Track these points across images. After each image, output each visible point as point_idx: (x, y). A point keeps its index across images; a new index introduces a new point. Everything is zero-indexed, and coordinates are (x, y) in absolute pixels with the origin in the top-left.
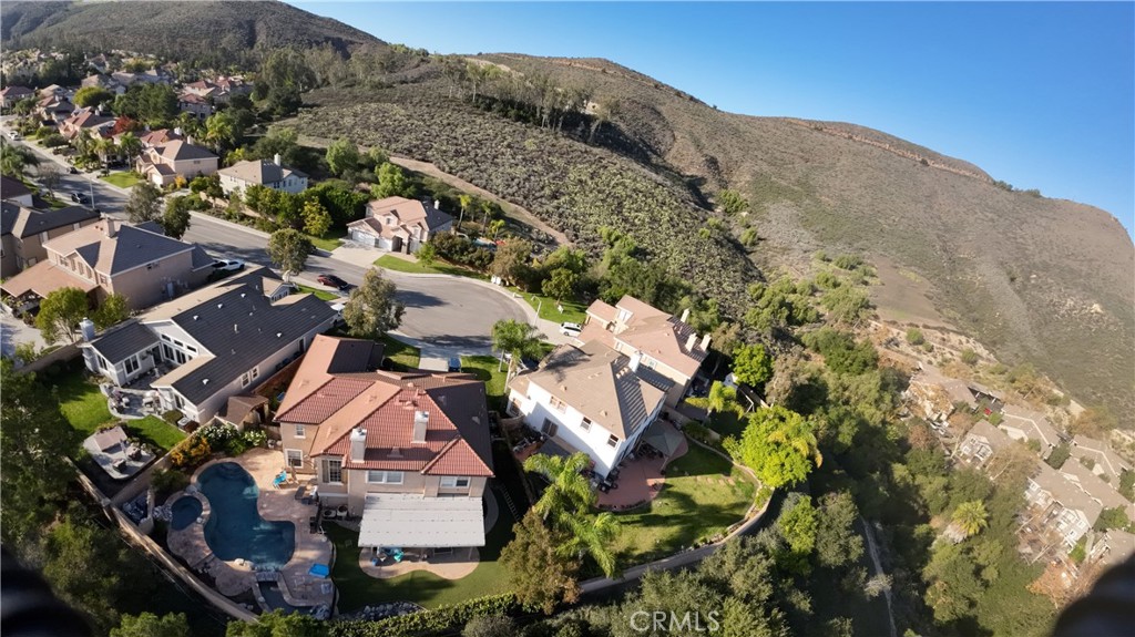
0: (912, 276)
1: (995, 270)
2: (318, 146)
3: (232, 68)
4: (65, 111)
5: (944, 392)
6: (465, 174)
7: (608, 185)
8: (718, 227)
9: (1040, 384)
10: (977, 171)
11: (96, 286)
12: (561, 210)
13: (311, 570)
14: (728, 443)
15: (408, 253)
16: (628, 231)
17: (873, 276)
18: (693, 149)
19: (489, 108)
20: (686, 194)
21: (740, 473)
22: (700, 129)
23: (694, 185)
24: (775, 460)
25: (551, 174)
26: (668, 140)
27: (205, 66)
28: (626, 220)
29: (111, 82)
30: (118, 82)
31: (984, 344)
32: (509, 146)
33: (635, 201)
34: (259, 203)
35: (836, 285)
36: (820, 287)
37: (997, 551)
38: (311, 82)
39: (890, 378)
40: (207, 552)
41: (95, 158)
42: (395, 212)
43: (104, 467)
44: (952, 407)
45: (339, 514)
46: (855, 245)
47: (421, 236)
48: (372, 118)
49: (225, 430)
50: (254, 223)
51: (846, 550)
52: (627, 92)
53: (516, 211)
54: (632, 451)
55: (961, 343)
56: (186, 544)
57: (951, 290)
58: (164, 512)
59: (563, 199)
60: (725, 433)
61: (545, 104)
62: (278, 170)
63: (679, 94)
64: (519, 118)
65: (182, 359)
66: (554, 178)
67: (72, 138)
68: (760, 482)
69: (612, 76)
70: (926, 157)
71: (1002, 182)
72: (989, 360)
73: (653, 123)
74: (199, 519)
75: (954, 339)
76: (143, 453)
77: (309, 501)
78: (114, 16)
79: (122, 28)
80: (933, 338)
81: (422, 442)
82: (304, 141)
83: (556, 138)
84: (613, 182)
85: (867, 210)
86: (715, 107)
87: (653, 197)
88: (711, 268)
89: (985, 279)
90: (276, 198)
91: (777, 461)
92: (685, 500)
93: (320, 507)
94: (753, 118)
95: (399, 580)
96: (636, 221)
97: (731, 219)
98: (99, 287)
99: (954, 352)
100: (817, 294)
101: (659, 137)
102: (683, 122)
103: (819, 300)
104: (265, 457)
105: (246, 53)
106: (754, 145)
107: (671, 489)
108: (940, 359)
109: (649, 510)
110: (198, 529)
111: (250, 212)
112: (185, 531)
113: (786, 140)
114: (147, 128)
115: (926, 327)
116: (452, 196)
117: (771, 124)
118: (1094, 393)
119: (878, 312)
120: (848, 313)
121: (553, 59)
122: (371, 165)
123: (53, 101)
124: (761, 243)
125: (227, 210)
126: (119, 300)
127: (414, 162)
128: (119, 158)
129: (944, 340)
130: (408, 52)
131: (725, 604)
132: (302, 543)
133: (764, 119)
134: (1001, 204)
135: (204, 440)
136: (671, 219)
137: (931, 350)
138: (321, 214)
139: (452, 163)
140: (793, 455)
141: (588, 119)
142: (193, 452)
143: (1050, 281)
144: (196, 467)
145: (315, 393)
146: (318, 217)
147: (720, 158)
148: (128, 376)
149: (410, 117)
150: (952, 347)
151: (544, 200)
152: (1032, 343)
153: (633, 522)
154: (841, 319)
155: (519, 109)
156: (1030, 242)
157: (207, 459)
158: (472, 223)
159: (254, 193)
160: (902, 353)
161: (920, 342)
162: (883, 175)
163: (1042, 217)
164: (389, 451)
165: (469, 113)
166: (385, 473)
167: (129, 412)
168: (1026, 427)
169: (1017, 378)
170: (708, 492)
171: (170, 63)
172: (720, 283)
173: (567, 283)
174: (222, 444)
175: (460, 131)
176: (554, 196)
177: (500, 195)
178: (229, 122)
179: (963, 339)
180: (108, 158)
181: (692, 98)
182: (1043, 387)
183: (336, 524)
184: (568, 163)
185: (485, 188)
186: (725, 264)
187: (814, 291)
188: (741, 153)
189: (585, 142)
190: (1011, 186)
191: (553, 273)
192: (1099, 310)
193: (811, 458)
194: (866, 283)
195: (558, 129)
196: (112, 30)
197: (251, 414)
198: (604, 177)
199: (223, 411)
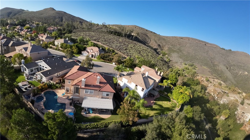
0: (205, 68)
1: (223, 66)
2: (76, 38)
3: (57, 26)
4: (22, 30)
5: (215, 90)
6: (107, 44)
7: (137, 48)
8: (161, 58)
9: (236, 89)
10: (217, 46)
11: (26, 56)
12: (127, 52)
13: (69, 114)
14: (169, 94)
15: (95, 58)
16: (142, 57)
17: (197, 68)
18: (155, 43)
19: (112, 33)
20: (154, 51)
21: (172, 101)
22: (156, 39)
23: (155, 50)
24: (181, 96)
25: (125, 46)
26: (149, 41)
27: (52, 25)
28: (141, 55)
29: (32, 26)
30: (33, 26)
31: (223, 81)
32: (116, 40)
33: (143, 51)
34: (63, 47)
35: (188, 69)
36: (185, 70)
37: (233, 121)
38: (75, 28)
39: (203, 87)
40: (43, 107)
41: (28, 38)
42: (92, 49)
43: (22, 89)
44: (217, 93)
45: (77, 102)
46: (192, 62)
47: (98, 54)
48: (87, 34)
49: (52, 84)
50: (61, 51)
51: (200, 117)
52: (140, 31)
53: (118, 52)
54: (147, 95)
55: (218, 81)
56: (39, 106)
57: (214, 71)
58: (35, 99)
59: (128, 50)
60: (168, 93)
61: (123, 33)
62: (67, 41)
63: (151, 32)
64: (118, 35)
65: (43, 70)
66: (126, 46)
67: (23, 35)
68: (177, 103)
69: (137, 28)
70: (206, 44)
71: (223, 48)
72: (224, 85)
73: (146, 38)
74: (43, 101)
75: (216, 80)
76: (32, 87)
77: (70, 99)
78: (33, 14)
79: (34, 17)
80: (211, 80)
81: (98, 84)
82: (73, 37)
83: (126, 39)
84: (138, 48)
85: (194, 55)
86: (159, 34)
87: (147, 51)
88: (161, 65)
89: (221, 68)
90: (67, 46)
91: (181, 97)
92: (161, 106)
93: (73, 101)
94: (167, 37)
95: (91, 117)
96: (144, 55)
97: (164, 57)
98: (27, 56)
99: (216, 83)
100: (185, 71)
101: (147, 40)
102: (153, 37)
103: (185, 72)
104: (60, 90)
105: (61, 23)
106: (168, 42)
107: (157, 104)
108: (213, 84)
109: (152, 107)
110: (42, 103)
111: (61, 49)
112: (39, 103)
113: (175, 41)
114: (40, 33)
115: (209, 78)
116: (104, 48)
117: (171, 38)
118: (248, 91)
119: (198, 75)
120: (192, 74)
121: (125, 25)
122: (87, 42)
123: (19, 28)
124: (171, 61)
125: (56, 48)
126: (31, 58)
127: (96, 42)
128: (33, 39)
129: (214, 80)
130: (94, 24)
131: (175, 124)
132: (67, 108)
133: (170, 37)
134: (223, 53)
135: (46, 85)
136: (151, 55)
137: (211, 82)
138: (76, 49)
139: (104, 42)
140: (185, 95)
141: (133, 36)
142: (43, 87)
143: (236, 68)
144: (44, 91)
145: (74, 73)
146: (75, 49)
147: (161, 45)
148: (31, 73)
149: (95, 34)
150: (216, 82)
151: (123, 50)
152: (233, 81)
153: (148, 109)
154: (190, 76)
155: (118, 33)
156: (230, 60)
157: (46, 89)
158: (108, 54)
159: (62, 45)
160: (205, 83)
161: (208, 81)
162: (197, 47)
163: (232, 55)
164: (91, 85)
165: (108, 34)
166: (89, 90)
167: (30, 80)
168: (234, 97)
169: (231, 88)
170: (166, 105)
171: (44, 24)
172: (163, 68)
173: (130, 63)
174: (50, 86)
175: (106, 37)
176: (126, 50)
177: (114, 49)
178: (57, 33)
179: (218, 80)
180: (31, 38)
181: (154, 33)
182: (237, 90)
183: (76, 105)
184: (129, 44)
185: (111, 47)
186: (163, 65)
187: (184, 71)
188: (165, 44)
189: (132, 40)
190: (225, 49)
191: (126, 61)
192: (247, 73)
193: (190, 96)
194: (195, 69)
195: (126, 38)
196: (32, 17)
197: (58, 81)
198: (136, 47)
199: (52, 79)
